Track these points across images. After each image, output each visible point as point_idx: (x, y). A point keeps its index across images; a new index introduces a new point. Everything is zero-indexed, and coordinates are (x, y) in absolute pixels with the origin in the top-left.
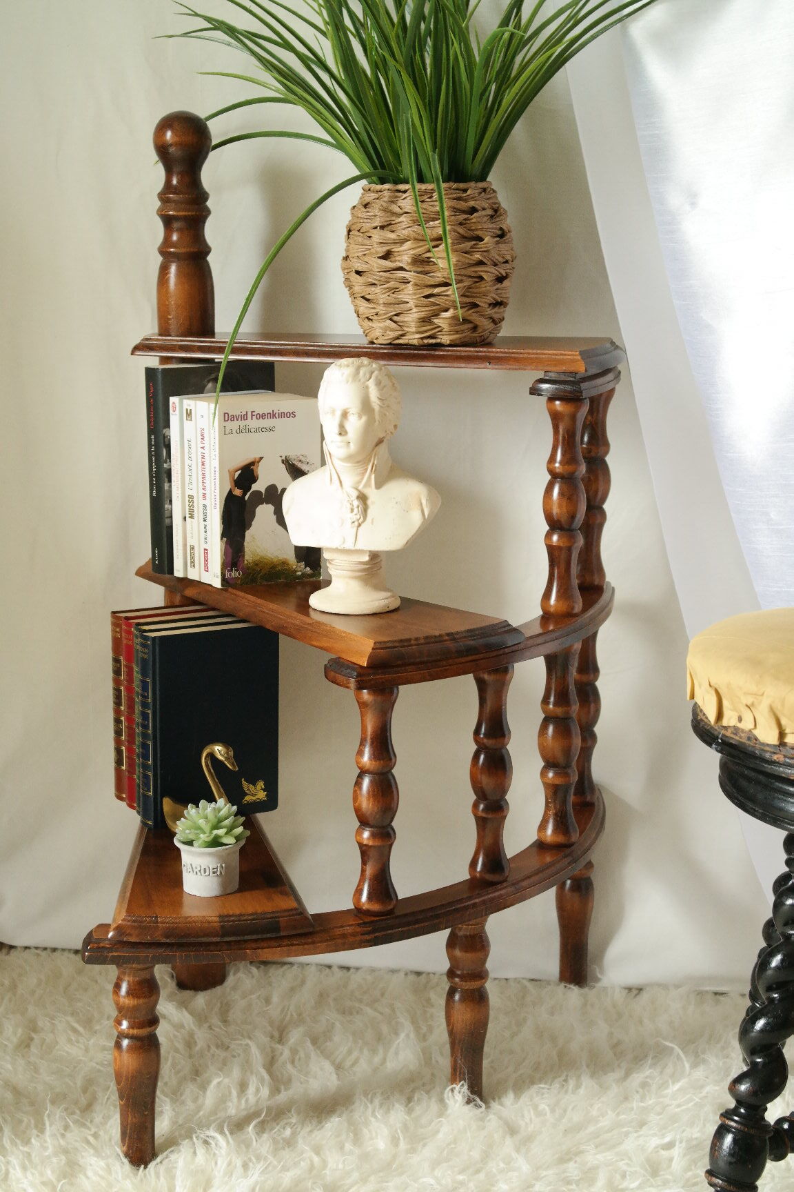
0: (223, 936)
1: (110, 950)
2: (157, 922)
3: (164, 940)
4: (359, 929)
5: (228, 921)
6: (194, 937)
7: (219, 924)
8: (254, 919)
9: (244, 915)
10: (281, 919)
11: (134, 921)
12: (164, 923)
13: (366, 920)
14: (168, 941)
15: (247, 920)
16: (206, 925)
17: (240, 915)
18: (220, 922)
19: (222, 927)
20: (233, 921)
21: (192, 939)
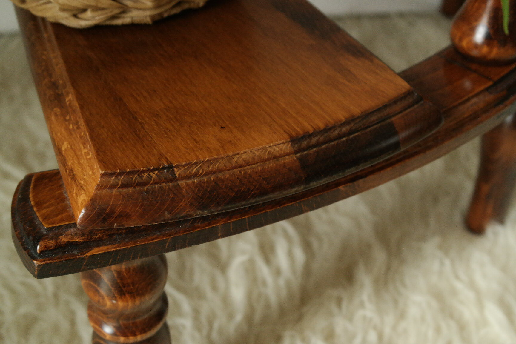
0: (308, 179)
1: (87, 245)
2: (174, 179)
3: (200, 213)
4: (489, 97)
5: (309, 147)
6: (254, 196)
7: (294, 157)
8: (351, 132)
9: (333, 128)
10: (393, 119)
11: (125, 185)
12: (188, 177)
13: (496, 78)
14: (206, 213)
15: (340, 137)
16: (271, 164)
17: (328, 129)
18: (296, 152)
19: (300, 159)
20: (318, 144)
21: (252, 201)
